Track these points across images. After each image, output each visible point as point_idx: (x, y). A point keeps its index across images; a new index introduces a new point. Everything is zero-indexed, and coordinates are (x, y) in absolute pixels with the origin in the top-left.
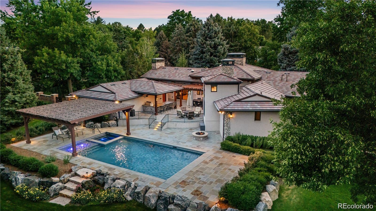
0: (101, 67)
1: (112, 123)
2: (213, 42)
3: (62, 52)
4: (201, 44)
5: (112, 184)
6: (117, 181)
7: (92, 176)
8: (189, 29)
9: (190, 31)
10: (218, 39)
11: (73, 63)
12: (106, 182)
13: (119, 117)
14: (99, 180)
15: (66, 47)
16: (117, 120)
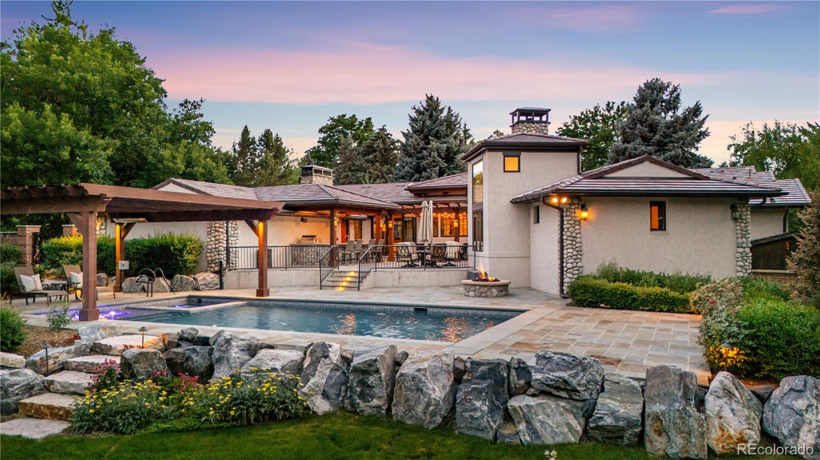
0: (171, 164)
1: (204, 279)
2: (445, 145)
3: (65, 116)
4: (416, 149)
5: (242, 364)
6: (263, 352)
7: (161, 344)
8: (371, 147)
9: (375, 151)
10: (455, 138)
11: (93, 150)
12: (219, 360)
13: (228, 263)
14: (188, 359)
15: (78, 109)
16: (220, 273)
